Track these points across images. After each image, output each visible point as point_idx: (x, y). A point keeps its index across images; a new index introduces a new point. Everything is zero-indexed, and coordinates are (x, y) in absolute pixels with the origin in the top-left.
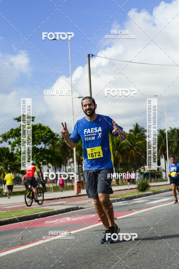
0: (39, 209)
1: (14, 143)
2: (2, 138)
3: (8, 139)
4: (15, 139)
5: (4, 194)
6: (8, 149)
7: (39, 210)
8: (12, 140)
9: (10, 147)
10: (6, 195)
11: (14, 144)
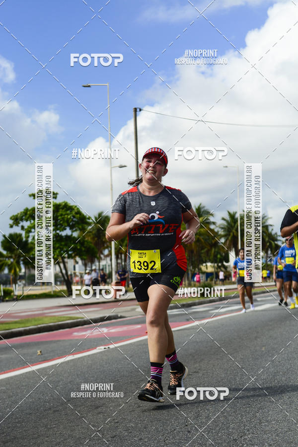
0: (64, 317)
1: (29, 227)
2: (13, 221)
3: (20, 222)
4: (31, 222)
5: (15, 297)
6: (20, 235)
7: (65, 319)
8: (26, 224)
9: (23, 233)
10: (17, 298)
11: (29, 229)
